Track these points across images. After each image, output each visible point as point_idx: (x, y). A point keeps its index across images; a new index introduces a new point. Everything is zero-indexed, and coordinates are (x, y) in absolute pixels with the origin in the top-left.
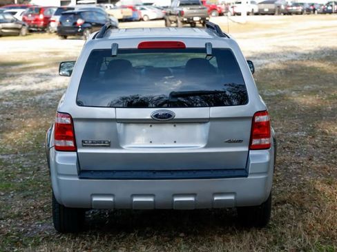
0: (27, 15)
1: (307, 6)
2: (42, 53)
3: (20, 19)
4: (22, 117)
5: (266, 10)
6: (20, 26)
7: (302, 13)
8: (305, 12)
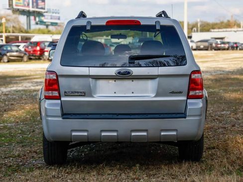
0: (28, 47)
1: (232, 44)
2: (37, 71)
3: (23, 50)
4: (23, 103)
5: (202, 47)
6: (22, 55)
7: (228, 49)
8: (230, 48)
